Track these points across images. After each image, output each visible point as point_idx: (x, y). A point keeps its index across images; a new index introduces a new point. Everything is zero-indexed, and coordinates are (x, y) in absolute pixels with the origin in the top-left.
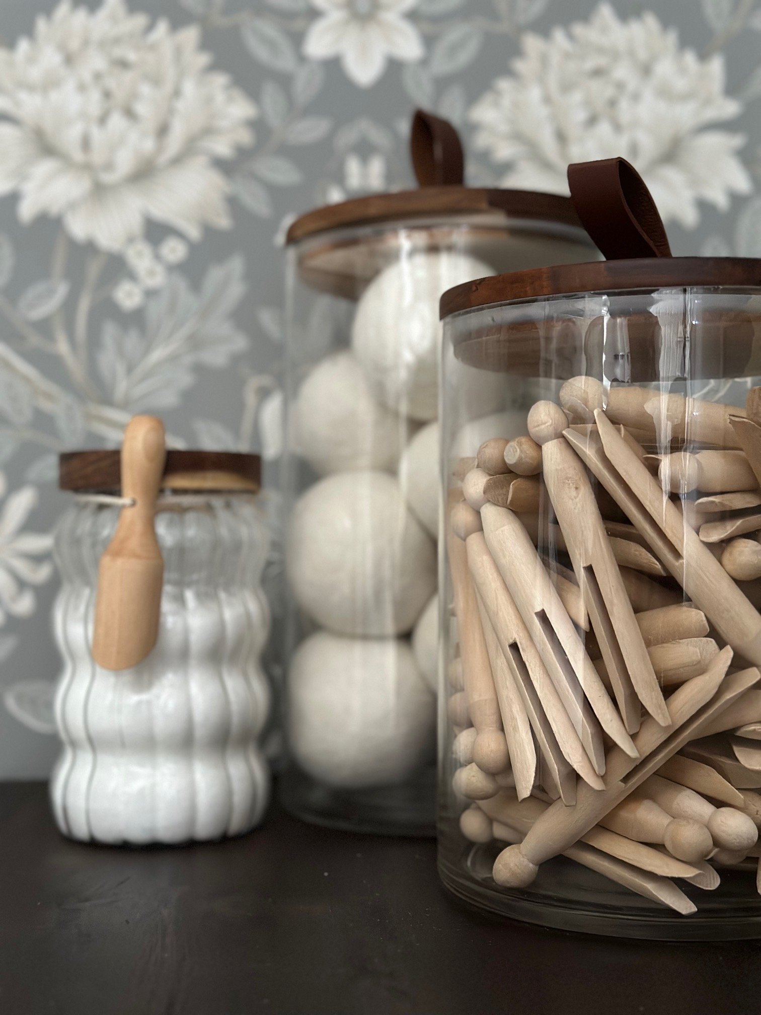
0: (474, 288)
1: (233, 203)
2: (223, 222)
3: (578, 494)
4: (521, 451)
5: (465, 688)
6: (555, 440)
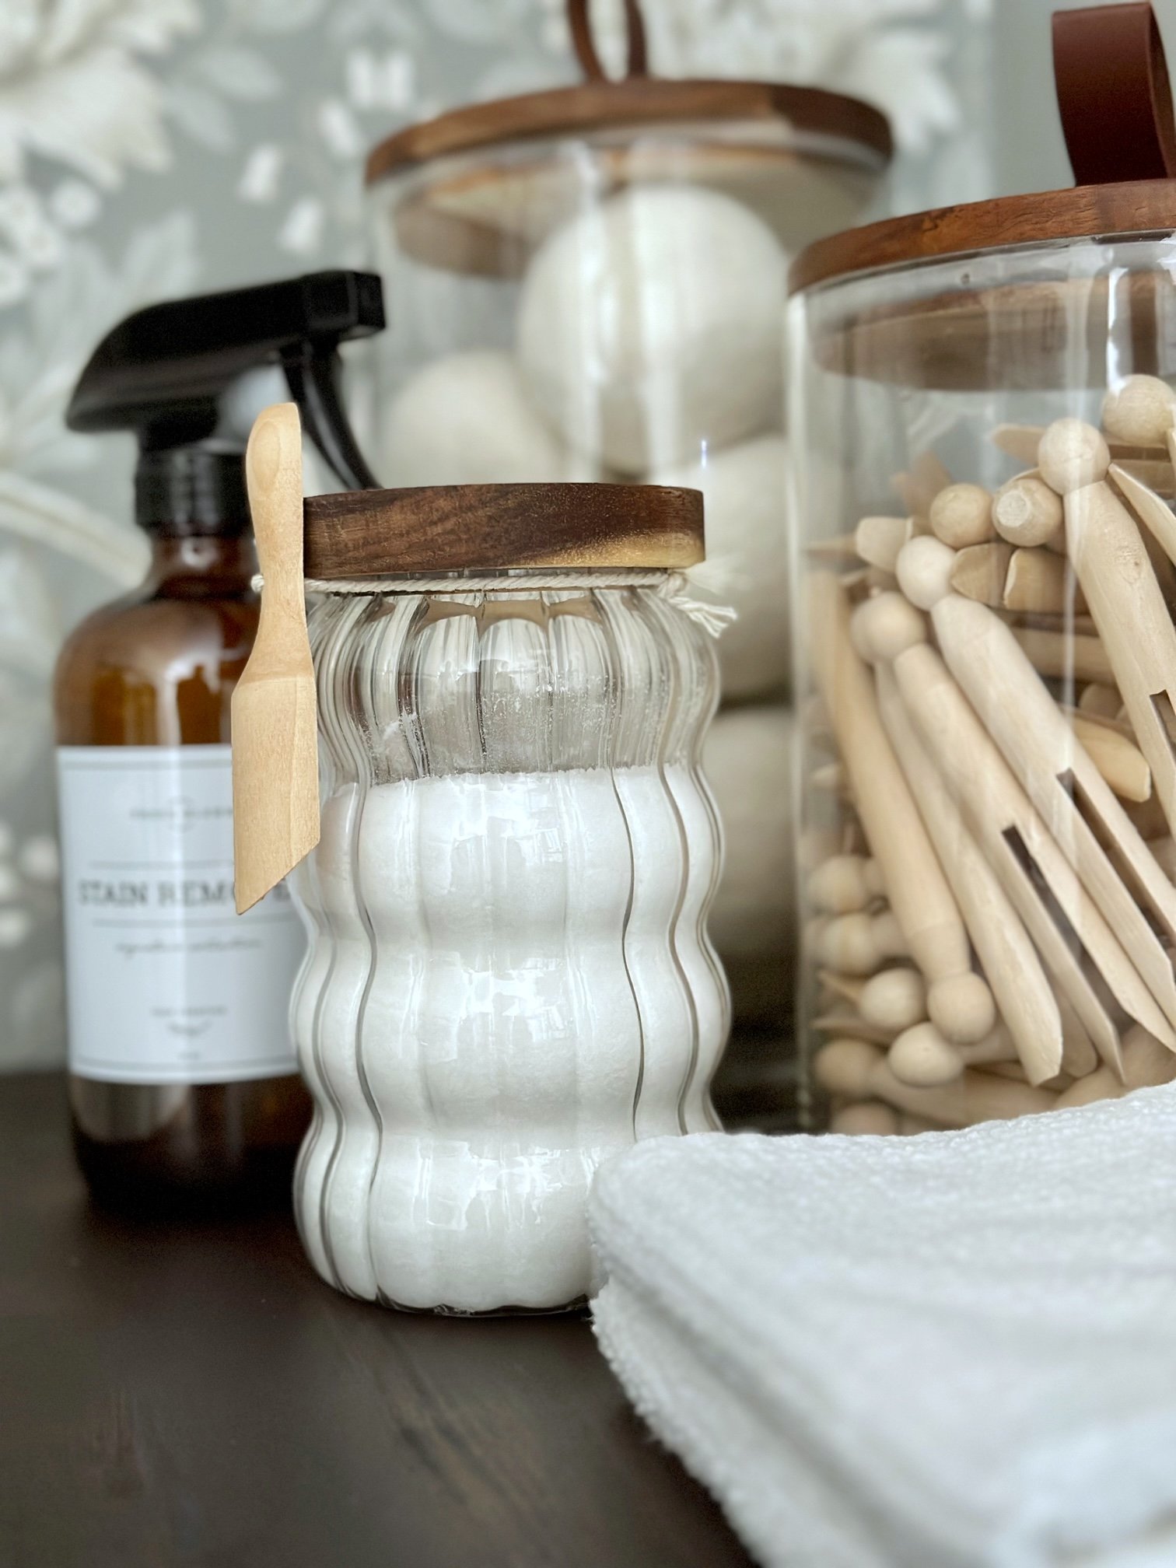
0: (927, 224)
1: (171, 128)
2: (155, 156)
3: (1139, 574)
4: (1034, 504)
5: (894, 900)
6: (1095, 484)
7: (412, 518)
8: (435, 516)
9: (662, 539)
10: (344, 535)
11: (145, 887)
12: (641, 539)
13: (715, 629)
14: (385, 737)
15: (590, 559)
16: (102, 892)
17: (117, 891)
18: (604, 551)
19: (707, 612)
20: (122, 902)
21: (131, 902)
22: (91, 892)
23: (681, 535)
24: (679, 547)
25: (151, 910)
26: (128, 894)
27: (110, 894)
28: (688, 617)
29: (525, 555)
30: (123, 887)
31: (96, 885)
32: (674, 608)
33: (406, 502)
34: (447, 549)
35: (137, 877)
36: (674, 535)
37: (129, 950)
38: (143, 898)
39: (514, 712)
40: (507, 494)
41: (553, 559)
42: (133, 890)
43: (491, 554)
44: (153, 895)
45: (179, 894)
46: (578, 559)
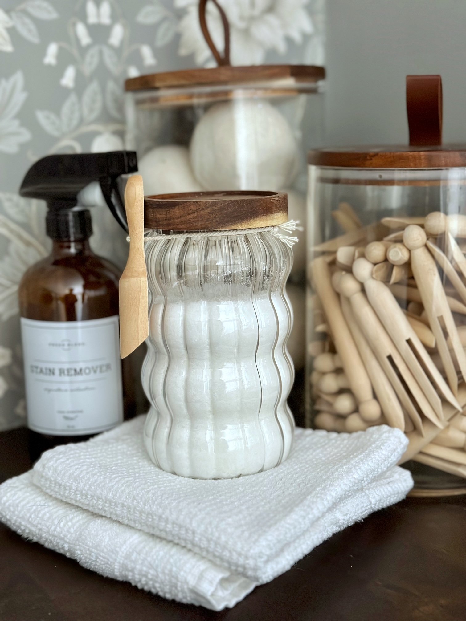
7: (182, 213)
8: (190, 212)
9: (271, 216)
10: (159, 216)
11: (54, 369)
12: (263, 218)
13: (290, 245)
14: (173, 287)
15: (245, 226)
16: (39, 370)
17: (44, 370)
18: (250, 223)
19: (287, 239)
20: (46, 374)
21: (50, 374)
22: (35, 369)
23: (278, 214)
24: (278, 218)
25: (56, 377)
26: (48, 371)
27: (41, 371)
28: (281, 241)
29: (222, 225)
30: (46, 369)
31: (37, 367)
32: (276, 238)
33: (180, 206)
34: (194, 224)
35: (51, 366)
36: (275, 214)
37: (49, 390)
38: (53, 373)
39: (217, 280)
40: (215, 204)
41: (231, 227)
42: (50, 370)
43: (209, 225)
44: (57, 372)
45: (66, 372)
46: (240, 227)
